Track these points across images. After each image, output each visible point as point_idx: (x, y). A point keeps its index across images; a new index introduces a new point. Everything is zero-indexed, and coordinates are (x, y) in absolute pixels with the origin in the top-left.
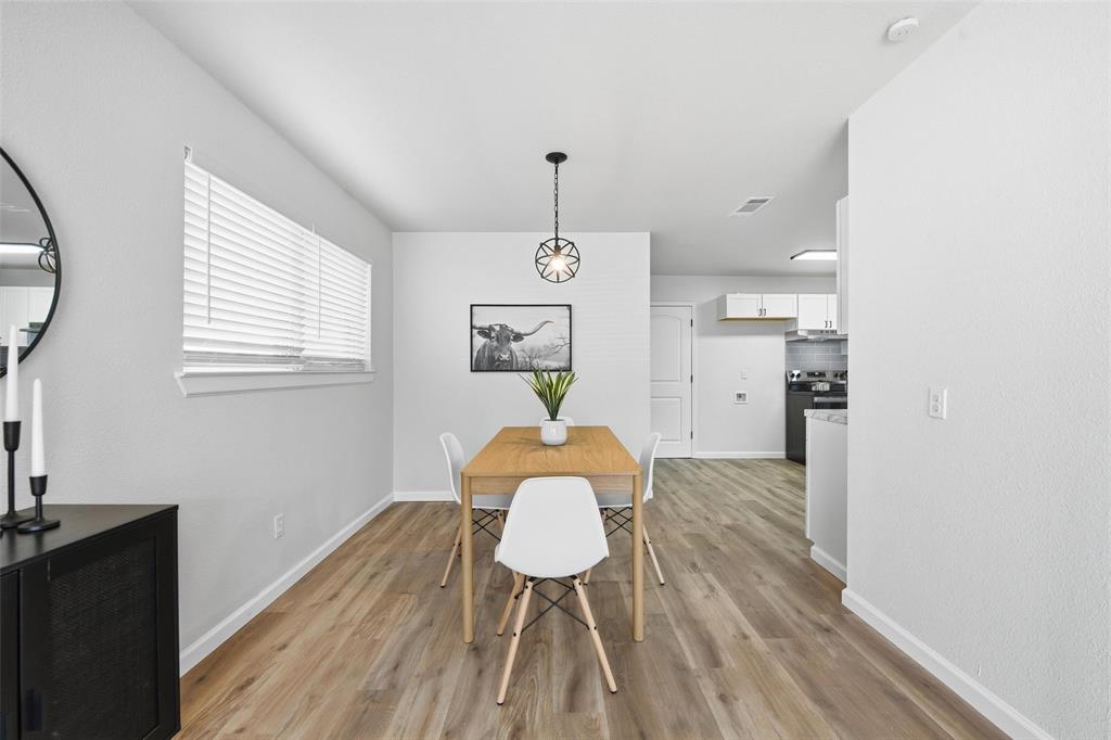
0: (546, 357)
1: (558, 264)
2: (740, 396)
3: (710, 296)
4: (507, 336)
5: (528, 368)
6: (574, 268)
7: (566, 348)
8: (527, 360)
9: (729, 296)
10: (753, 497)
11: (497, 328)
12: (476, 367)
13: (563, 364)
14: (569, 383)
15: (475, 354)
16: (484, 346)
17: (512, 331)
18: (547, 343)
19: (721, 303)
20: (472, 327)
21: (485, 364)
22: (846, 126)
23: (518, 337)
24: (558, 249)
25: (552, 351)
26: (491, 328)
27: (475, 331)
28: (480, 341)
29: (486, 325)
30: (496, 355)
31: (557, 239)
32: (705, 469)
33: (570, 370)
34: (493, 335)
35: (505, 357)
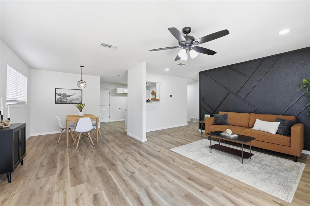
0: (76, 100)
1: (82, 85)
2: (119, 108)
3: (113, 88)
4: (65, 96)
5: (71, 103)
6: (85, 85)
7: (81, 99)
8: (71, 101)
9: (117, 88)
10: (119, 126)
11: (63, 94)
12: (57, 103)
13: (80, 102)
14: (84, 106)
15: (56, 100)
16: (59, 98)
17: (67, 95)
18: (76, 98)
19: (116, 90)
20: (56, 93)
21: (59, 102)
22: (127, 71)
23: (69, 96)
24: (82, 82)
25: (77, 99)
26: (61, 94)
27: (56, 95)
28: (58, 97)
29: (60, 93)
30: (63, 100)
31: (82, 80)
32: (112, 123)
33: (82, 103)
34: (62, 95)
35: (65, 100)
